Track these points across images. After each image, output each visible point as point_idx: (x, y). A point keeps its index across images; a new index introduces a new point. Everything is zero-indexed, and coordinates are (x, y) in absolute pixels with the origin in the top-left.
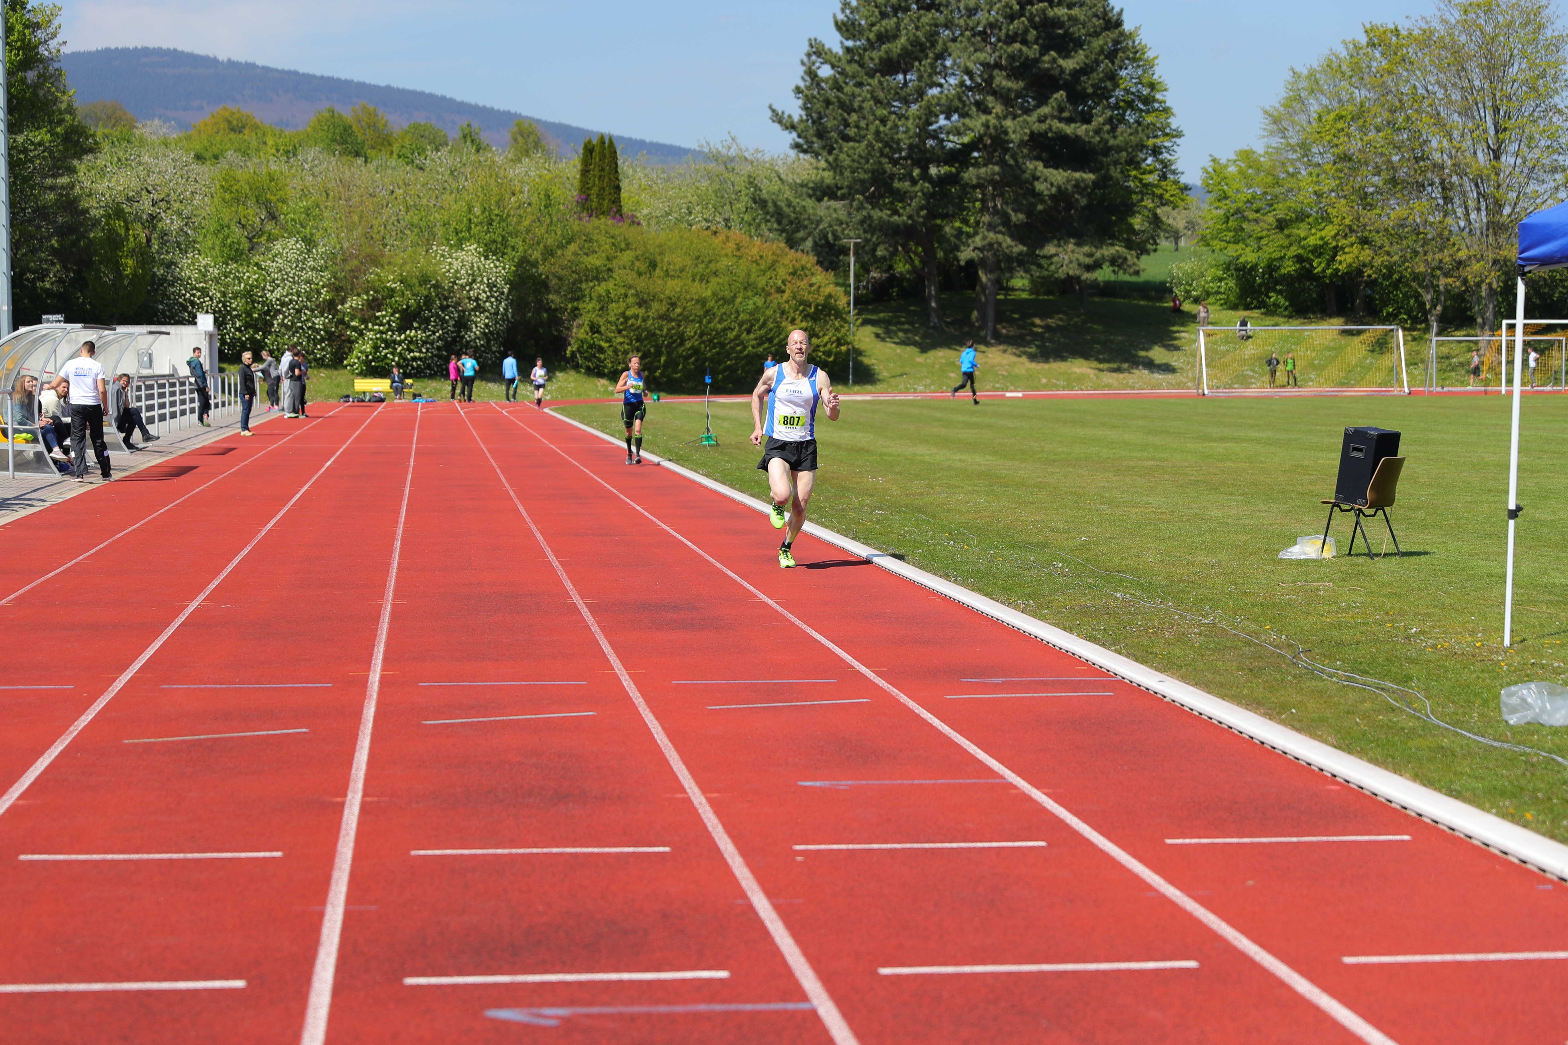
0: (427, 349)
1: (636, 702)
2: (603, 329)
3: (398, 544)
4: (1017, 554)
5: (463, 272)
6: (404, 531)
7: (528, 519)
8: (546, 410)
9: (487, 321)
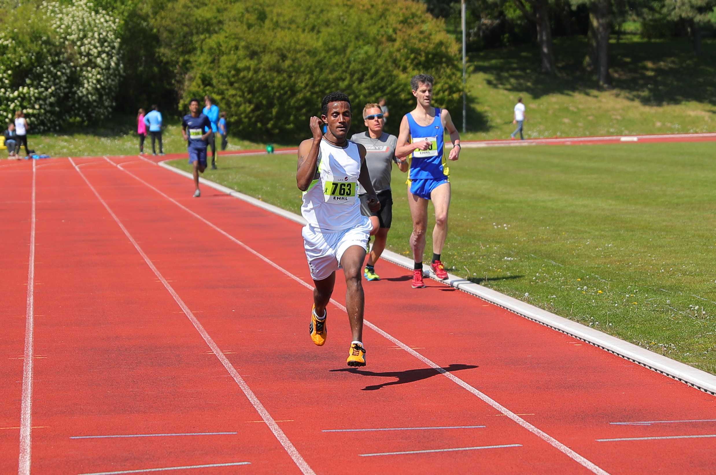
0: (40, 105)
1: (289, 452)
2: (214, 82)
3: (31, 300)
4: (652, 298)
5: (74, 27)
6: (35, 287)
7: (157, 273)
8: (161, 164)
9: (99, 76)
